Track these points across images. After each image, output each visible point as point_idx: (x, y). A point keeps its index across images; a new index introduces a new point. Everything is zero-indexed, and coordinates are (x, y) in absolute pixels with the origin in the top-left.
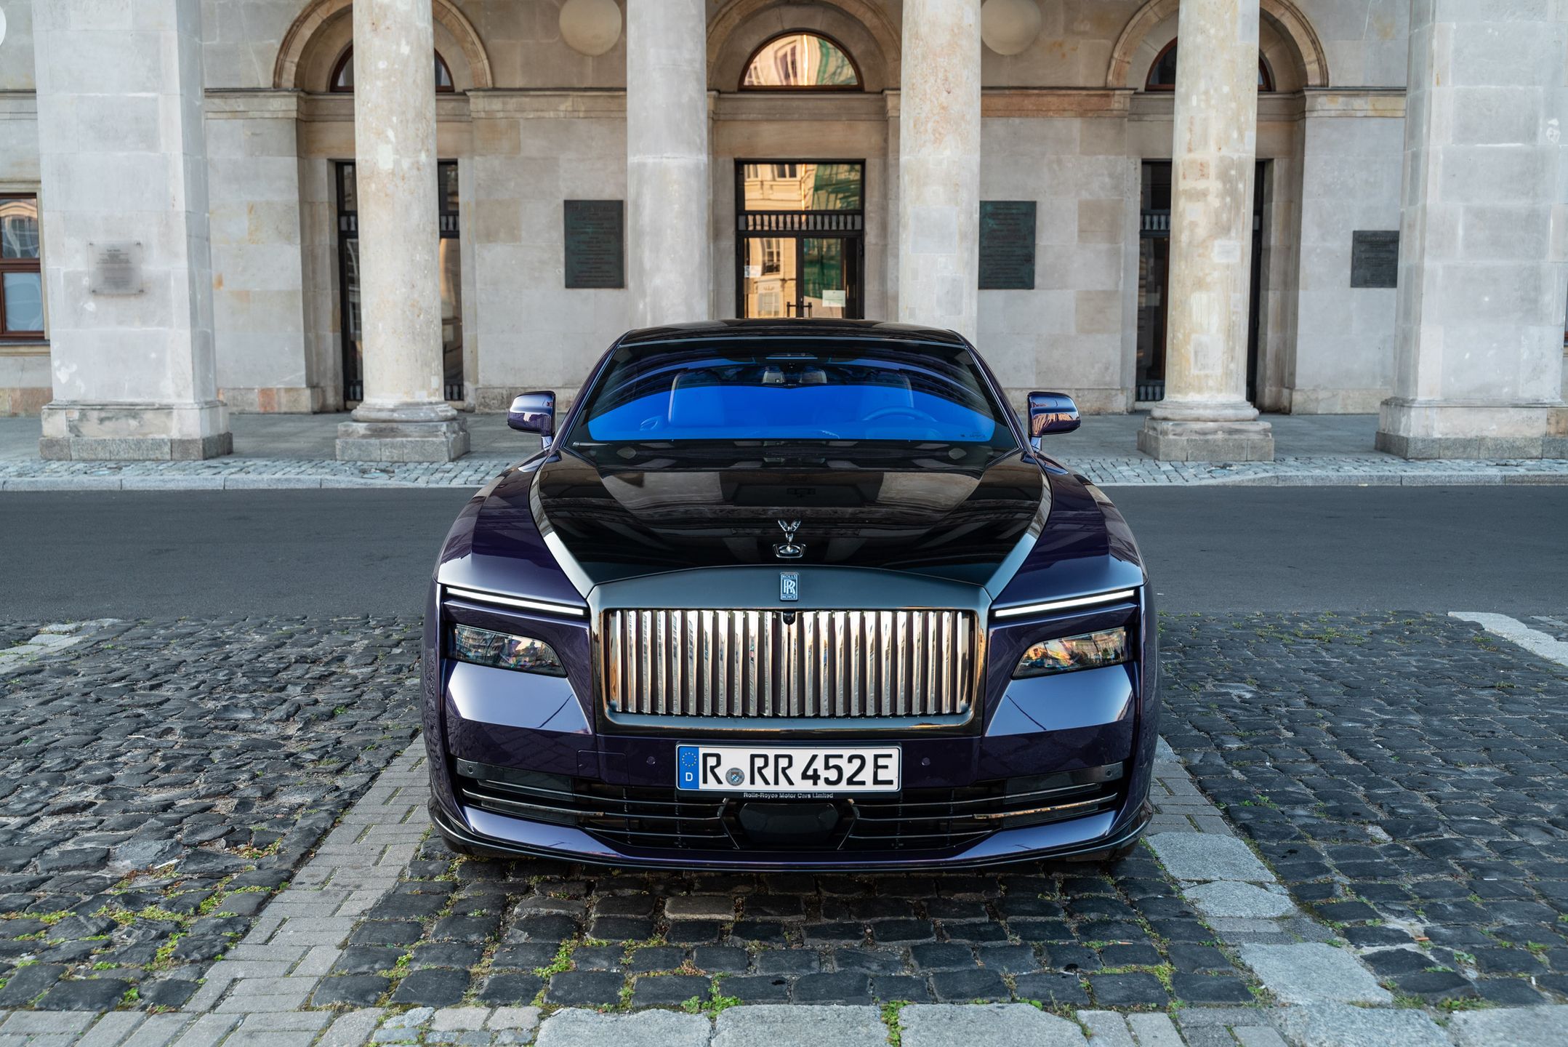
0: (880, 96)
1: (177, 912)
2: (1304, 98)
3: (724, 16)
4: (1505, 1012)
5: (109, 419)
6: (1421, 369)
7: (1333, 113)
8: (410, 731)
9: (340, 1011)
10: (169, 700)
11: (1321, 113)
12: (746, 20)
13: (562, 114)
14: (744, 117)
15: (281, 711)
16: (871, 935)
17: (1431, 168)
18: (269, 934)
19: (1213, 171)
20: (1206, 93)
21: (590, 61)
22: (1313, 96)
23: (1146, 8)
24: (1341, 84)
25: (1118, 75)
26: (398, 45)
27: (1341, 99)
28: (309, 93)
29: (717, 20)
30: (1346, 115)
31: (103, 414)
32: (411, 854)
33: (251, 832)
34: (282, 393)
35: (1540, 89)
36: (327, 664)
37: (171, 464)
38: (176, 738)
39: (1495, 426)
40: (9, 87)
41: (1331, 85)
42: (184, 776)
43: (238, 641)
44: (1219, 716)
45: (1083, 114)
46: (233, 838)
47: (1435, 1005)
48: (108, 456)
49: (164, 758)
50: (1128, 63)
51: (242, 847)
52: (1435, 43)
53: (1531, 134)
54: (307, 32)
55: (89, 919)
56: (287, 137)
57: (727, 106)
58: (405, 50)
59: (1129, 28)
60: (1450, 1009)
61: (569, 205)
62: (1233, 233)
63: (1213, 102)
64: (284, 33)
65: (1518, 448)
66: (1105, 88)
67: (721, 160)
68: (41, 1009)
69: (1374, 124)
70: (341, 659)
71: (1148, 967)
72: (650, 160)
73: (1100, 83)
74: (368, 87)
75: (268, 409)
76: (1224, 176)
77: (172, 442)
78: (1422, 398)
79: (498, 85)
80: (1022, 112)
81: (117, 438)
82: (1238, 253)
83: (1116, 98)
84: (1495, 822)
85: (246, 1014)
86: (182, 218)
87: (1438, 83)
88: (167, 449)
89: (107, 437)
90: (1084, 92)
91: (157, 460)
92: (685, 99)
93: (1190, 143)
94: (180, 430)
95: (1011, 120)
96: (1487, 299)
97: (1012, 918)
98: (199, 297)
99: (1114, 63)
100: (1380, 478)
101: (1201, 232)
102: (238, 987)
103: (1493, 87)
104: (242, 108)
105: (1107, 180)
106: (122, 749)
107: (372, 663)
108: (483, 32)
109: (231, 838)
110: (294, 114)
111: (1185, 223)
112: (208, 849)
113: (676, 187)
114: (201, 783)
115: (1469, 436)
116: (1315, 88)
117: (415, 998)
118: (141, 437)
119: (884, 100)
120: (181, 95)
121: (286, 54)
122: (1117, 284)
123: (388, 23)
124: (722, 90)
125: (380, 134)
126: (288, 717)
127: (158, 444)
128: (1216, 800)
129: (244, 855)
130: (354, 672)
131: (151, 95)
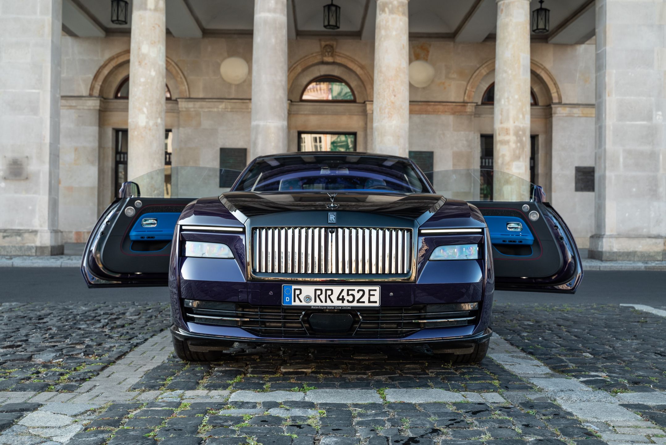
0: (363, 105)
1: (67, 369)
2: (551, 108)
3: (294, 68)
4: (639, 393)
5: (7, 236)
6: (607, 220)
7: (564, 115)
8: (160, 329)
9: (144, 391)
10: (47, 322)
11: (559, 115)
12: (304, 70)
13: (220, 110)
14: (302, 113)
15: (99, 325)
16: (371, 375)
17: (607, 132)
18: (108, 375)
19: (512, 132)
20: (508, 98)
21: (233, 87)
22: (555, 107)
23: (481, 68)
24: (567, 102)
25: (469, 97)
26: (150, 71)
27: (568, 109)
28: (105, 99)
29: (290, 70)
30: (570, 116)
31: (5, 234)
32: (167, 357)
33: (94, 352)
34: (86, 234)
35: (653, 99)
36: (117, 315)
37: (35, 257)
38: (54, 330)
39: (641, 246)
41: (563, 102)
42: (60, 339)
43: (75, 309)
44: (519, 328)
45: (454, 113)
46: (86, 354)
47: (610, 392)
48: (6, 253)
49: (50, 335)
50: (473, 92)
51: (91, 356)
52: (607, 79)
53: (650, 118)
54: (106, 72)
55: (28, 371)
56: (94, 118)
57: (294, 108)
58: (153, 73)
59: (473, 77)
60: (616, 393)
61: (222, 150)
62: (521, 159)
63: (511, 102)
64: (95, 72)
65: (652, 256)
66: (464, 102)
67: (292, 131)
68: (12, 391)
69: (583, 120)
70: (124, 314)
71: (490, 382)
72: (262, 123)
73: (462, 100)
74: (136, 89)
75: (79, 241)
76: (517, 134)
77: (37, 247)
78: (608, 233)
79: (192, 96)
80: (427, 112)
81: (11, 245)
82: (524, 168)
83: (468, 107)
84: (638, 352)
85: (102, 393)
86: (48, 146)
87: (609, 96)
88: (34, 251)
89: (6, 245)
90: (454, 104)
91: (29, 256)
92: (278, 97)
93: (501, 120)
94: (41, 242)
95: (422, 116)
96: (634, 190)
97: (431, 370)
98: (53, 182)
99: (467, 92)
100: (590, 267)
101: (507, 159)
102: (97, 388)
103: (633, 98)
104: (74, 104)
105: (465, 142)
106: (30, 333)
107: (138, 315)
108: (186, 73)
109: (86, 353)
110: (98, 108)
111: (500, 154)
112: (76, 356)
113: (273, 135)
114: (68, 341)
115: (629, 251)
116: (556, 104)
117: (176, 387)
118: (22, 245)
119: (366, 106)
120: (51, 91)
121: (96, 81)
122: (470, 189)
123: (146, 62)
124: (293, 100)
125: (140, 110)
126: (103, 327)
127: (30, 248)
128: (518, 347)
129: (91, 357)
130: (131, 317)
131: (37, 91)
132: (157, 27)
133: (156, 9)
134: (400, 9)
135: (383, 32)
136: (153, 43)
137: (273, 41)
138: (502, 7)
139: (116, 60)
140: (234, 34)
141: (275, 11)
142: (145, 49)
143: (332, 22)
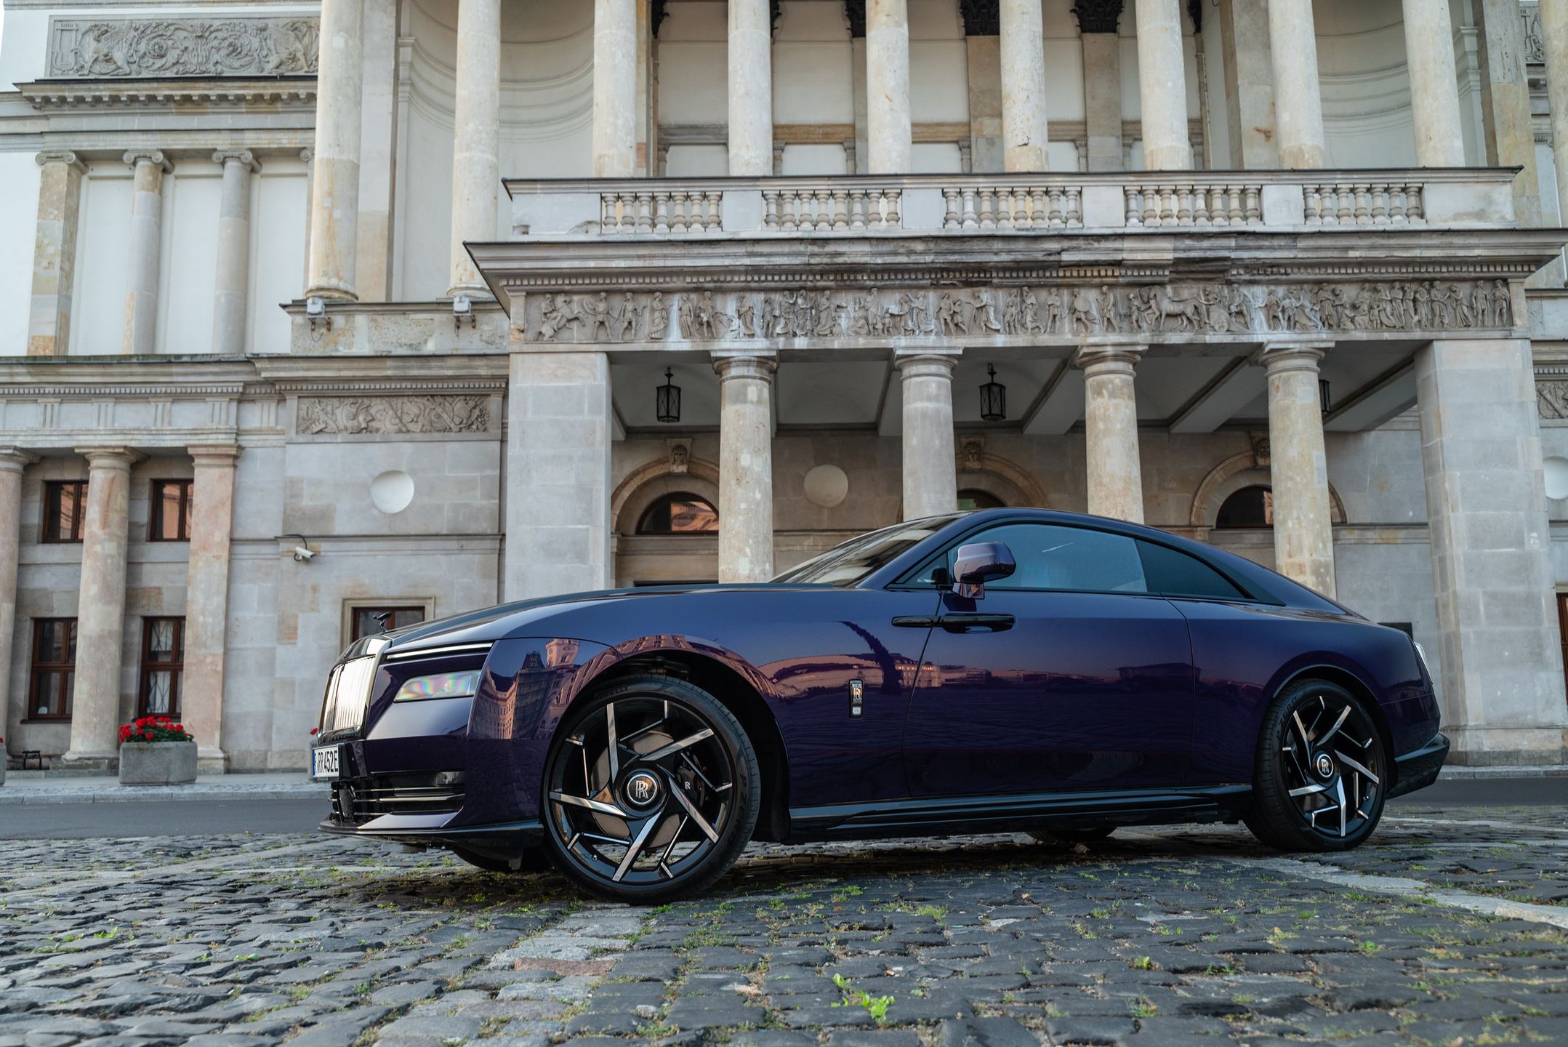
6: (1468, 703)
7: (1353, 541)
11: (1344, 542)
13: (805, 547)
17: (1455, 566)
19: (1308, 570)
20: (1298, 518)
21: (826, 512)
23: (1214, 472)
24: (1356, 521)
25: (1198, 517)
27: (1357, 532)
28: (624, 536)
30: (1362, 542)
35: (1522, 514)
39: (1526, 742)
40: (412, 533)
41: (1349, 522)
50: (1204, 509)
52: (1447, 485)
53: (1520, 543)
59: (1203, 486)
63: (1304, 524)
65: (1545, 758)
66: (1190, 525)
69: (1382, 548)
73: (1186, 522)
78: (1471, 723)
83: (1199, 532)
87: (1452, 510)
93: (1290, 552)
96: (1507, 654)
99: (1195, 509)
103: (1490, 513)
115: (1509, 750)
123: (747, 479)
125: (741, 551)
131: (584, 527)
132: (761, 426)
133: (759, 402)
134: (1125, 390)
135: (1101, 425)
136: (756, 452)
137: (937, 442)
138: (1276, 383)
139: (641, 475)
140: (825, 430)
141: (936, 399)
142: (746, 460)
143: (996, 410)
